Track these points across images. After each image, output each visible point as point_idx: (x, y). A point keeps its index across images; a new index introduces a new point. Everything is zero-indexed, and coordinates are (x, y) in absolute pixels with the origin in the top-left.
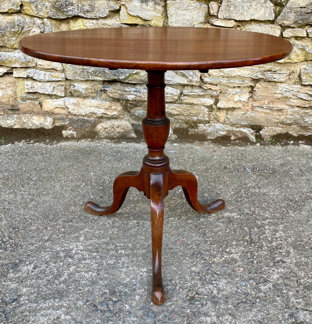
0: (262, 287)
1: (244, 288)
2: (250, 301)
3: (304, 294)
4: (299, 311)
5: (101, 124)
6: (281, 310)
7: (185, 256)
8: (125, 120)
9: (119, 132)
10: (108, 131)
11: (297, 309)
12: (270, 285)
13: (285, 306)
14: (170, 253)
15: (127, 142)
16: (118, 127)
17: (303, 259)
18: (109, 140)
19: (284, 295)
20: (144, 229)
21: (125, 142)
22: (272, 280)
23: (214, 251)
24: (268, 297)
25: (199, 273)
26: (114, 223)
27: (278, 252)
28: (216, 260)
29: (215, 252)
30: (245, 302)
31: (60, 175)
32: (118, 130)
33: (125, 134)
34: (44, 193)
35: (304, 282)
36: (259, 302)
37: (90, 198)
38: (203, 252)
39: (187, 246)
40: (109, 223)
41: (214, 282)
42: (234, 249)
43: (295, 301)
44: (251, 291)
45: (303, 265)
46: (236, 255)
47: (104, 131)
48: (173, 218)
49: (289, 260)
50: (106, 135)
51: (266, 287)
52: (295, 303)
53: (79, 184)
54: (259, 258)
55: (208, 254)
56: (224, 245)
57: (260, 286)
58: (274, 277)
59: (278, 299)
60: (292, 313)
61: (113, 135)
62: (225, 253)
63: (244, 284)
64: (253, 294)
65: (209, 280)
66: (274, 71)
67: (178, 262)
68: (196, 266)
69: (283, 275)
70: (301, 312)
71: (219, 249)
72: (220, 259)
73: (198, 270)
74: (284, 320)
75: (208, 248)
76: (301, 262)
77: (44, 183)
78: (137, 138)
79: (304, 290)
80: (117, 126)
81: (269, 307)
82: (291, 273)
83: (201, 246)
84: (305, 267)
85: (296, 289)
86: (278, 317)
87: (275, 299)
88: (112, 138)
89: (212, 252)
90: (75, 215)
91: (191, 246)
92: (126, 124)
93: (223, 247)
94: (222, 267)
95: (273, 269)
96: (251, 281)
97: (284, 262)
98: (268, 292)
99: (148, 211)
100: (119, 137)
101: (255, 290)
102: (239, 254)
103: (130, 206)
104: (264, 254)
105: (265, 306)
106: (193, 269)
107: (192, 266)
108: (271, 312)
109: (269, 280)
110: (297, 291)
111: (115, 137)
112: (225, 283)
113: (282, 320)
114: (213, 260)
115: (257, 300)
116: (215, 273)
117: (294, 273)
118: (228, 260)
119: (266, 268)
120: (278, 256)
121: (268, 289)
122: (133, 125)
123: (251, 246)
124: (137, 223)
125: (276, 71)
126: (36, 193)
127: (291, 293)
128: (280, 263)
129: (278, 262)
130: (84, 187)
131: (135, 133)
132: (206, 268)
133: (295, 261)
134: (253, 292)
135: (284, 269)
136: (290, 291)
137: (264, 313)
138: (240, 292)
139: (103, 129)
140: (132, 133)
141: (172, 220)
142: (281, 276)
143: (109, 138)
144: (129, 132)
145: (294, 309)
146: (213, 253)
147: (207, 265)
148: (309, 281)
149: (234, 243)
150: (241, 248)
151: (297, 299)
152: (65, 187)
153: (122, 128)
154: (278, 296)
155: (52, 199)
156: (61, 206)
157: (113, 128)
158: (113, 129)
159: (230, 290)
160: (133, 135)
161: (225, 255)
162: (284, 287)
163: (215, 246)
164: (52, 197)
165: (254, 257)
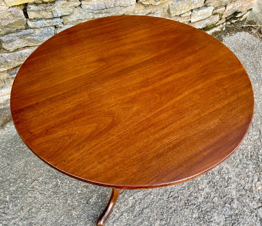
0: (234, 205)
1: (227, 212)
2: (235, 220)
3: (252, 196)
4: (257, 211)
6: (250, 216)
7: (183, 209)
11: (256, 209)
12: (236, 201)
13: (250, 211)
14: (173, 213)
17: (236, 170)
19: (246, 204)
22: (234, 197)
23: (194, 194)
24: (240, 211)
25: (199, 218)
26: (119, 209)
27: (223, 172)
28: (200, 200)
29: (196, 194)
30: (235, 223)
31: (27, 180)
34: (33, 210)
35: (247, 188)
36: (240, 218)
37: (77, 193)
38: (190, 198)
39: (177, 199)
40: (116, 212)
41: (212, 220)
42: (203, 185)
43: (252, 205)
44: (231, 212)
45: (240, 175)
46: (206, 188)
49: (232, 175)
51: (235, 204)
52: (253, 206)
53: (55, 183)
54: (218, 183)
55: (193, 198)
56: (196, 185)
57: (233, 206)
58: (234, 194)
59: (245, 209)
60: (256, 214)
62: (201, 191)
63: (225, 209)
64: (233, 214)
65: (208, 220)
66: (153, 13)
67: (183, 216)
68: (194, 213)
69: (236, 189)
70: (258, 211)
71: (196, 190)
72: (201, 197)
73: (197, 215)
74: (256, 222)
75: (189, 193)
76: (237, 173)
77: (22, 199)
79: (250, 194)
81: (245, 218)
82: (238, 185)
83: (185, 193)
84: (241, 176)
85: (247, 195)
86: (252, 222)
87: (244, 210)
89: (193, 194)
90: (83, 218)
91: (180, 198)
93: (197, 187)
94: (206, 203)
95: (229, 187)
96: (227, 205)
97: (231, 178)
98: (238, 207)
101: (232, 210)
102: (207, 187)
104: (218, 178)
105: (243, 218)
106: (194, 216)
107: (192, 215)
108: (248, 221)
109: (233, 197)
110: (249, 197)
112: (217, 216)
113: (255, 222)
114: (199, 201)
115: (238, 217)
116: (207, 212)
117: (239, 184)
118: (206, 196)
119: (226, 189)
120: (225, 175)
121: (237, 205)
123: (208, 176)
125: (154, 13)
126: (26, 214)
127: (247, 200)
128: (230, 181)
129: (228, 180)
130: (63, 184)
132: (200, 211)
133: (234, 174)
134: (233, 212)
135: (234, 184)
136: (246, 199)
137: (246, 224)
138: (227, 217)
142: (236, 190)
145: (255, 210)
146: (195, 195)
147: (198, 207)
148: (249, 185)
149: (199, 179)
150: (205, 180)
151: (252, 202)
152: (45, 193)
154: (244, 207)
155: (48, 214)
156: (63, 217)
159: (222, 220)
161: (202, 193)
162: (243, 198)
163: (192, 188)
164: (46, 211)
165: (216, 184)
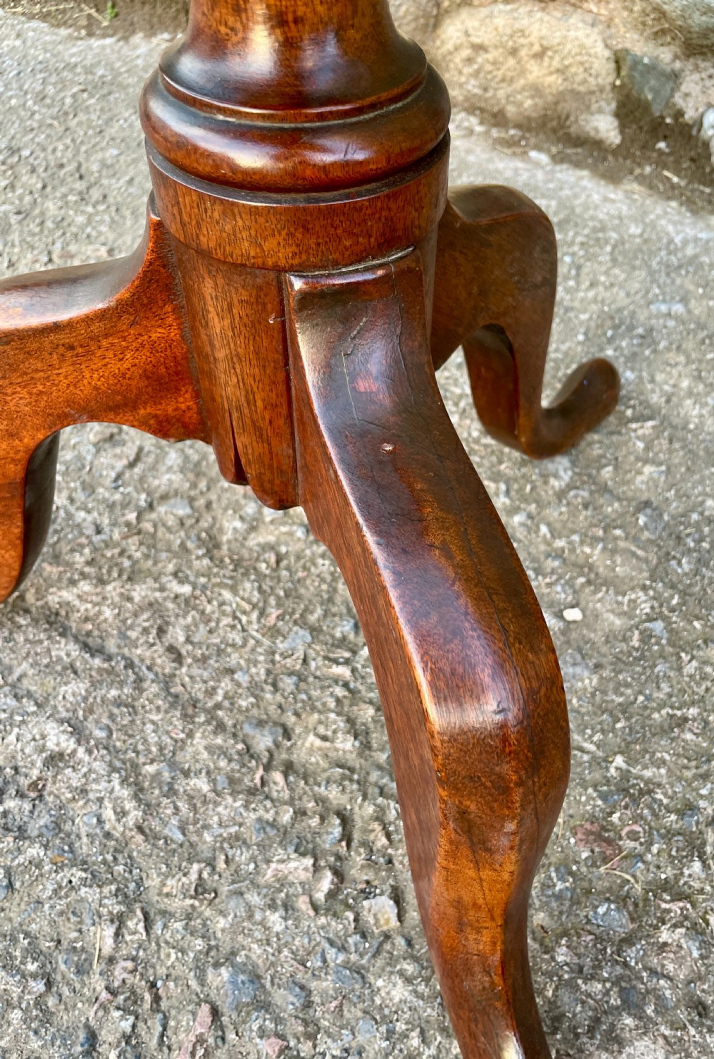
5: (464, 13)
8: (589, 18)
9: (537, 90)
10: (489, 67)
15: (558, 159)
16: (540, 56)
18: (481, 123)
20: (35, 851)
21: (548, 151)
32: (535, 72)
33: (565, 107)
47: (469, 61)
48: (299, 867)
50: (473, 87)
61: (508, 97)
78: (616, 152)
80: (537, 48)
88: (495, 116)
92: (582, 46)
99: (211, 692)
100: (529, 119)
103: (162, 589)
111: (511, 110)
122: (618, 60)
124: (55, 760)
131: (617, 115)
139: (466, 52)
140: (600, 111)
141: (282, 882)
143: (482, 110)
144: (583, 99)
153: (556, 63)
157: (514, 52)
158: (511, 62)
160: (605, 126)
